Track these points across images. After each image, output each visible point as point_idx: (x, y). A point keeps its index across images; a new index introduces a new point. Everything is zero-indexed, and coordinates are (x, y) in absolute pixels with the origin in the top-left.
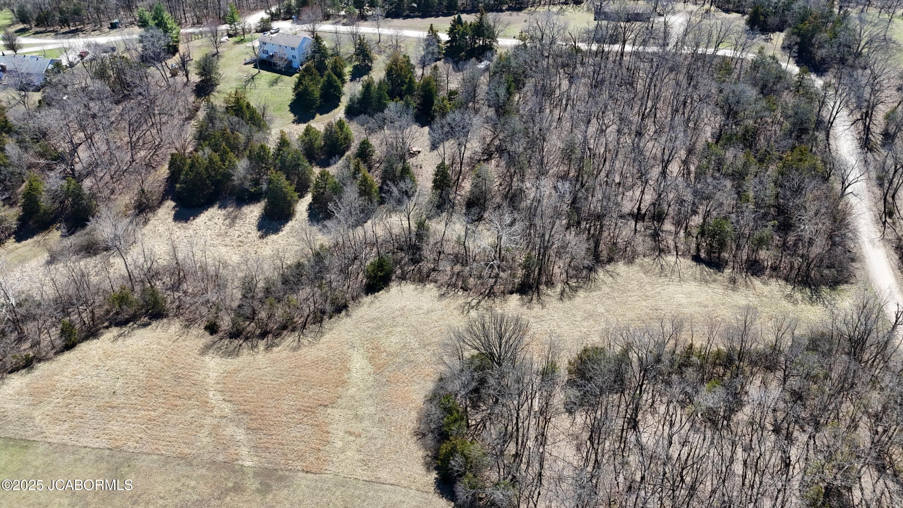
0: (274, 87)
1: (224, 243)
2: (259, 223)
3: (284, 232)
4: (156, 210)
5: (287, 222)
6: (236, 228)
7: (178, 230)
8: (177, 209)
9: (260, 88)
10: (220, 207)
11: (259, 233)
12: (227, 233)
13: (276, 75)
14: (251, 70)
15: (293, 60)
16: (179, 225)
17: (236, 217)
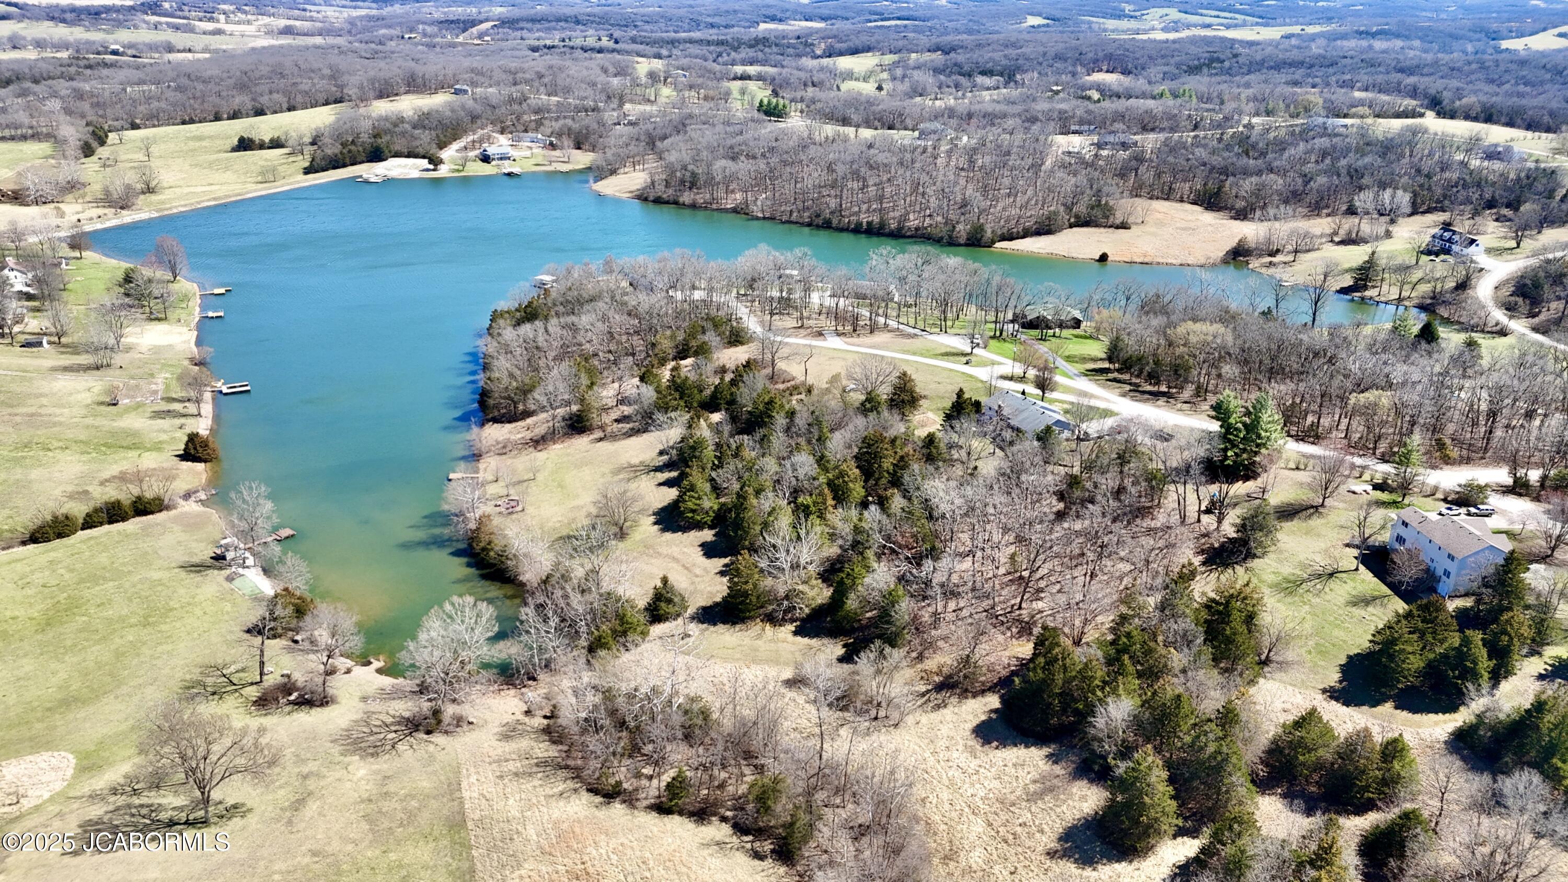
0: (1354, 609)
1: (991, 817)
2: (1074, 827)
3: (1095, 874)
4: (966, 698)
5: (1119, 861)
6: (1033, 809)
7: (961, 748)
8: (994, 716)
9: (1328, 597)
10: (1049, 756)
11: (1054, 845)
12: (1014, 804)
13: (1385, 590)
14: (1349, 558)
15: (1444, 578)
16: (970, 743)
17: (1051, 790)
